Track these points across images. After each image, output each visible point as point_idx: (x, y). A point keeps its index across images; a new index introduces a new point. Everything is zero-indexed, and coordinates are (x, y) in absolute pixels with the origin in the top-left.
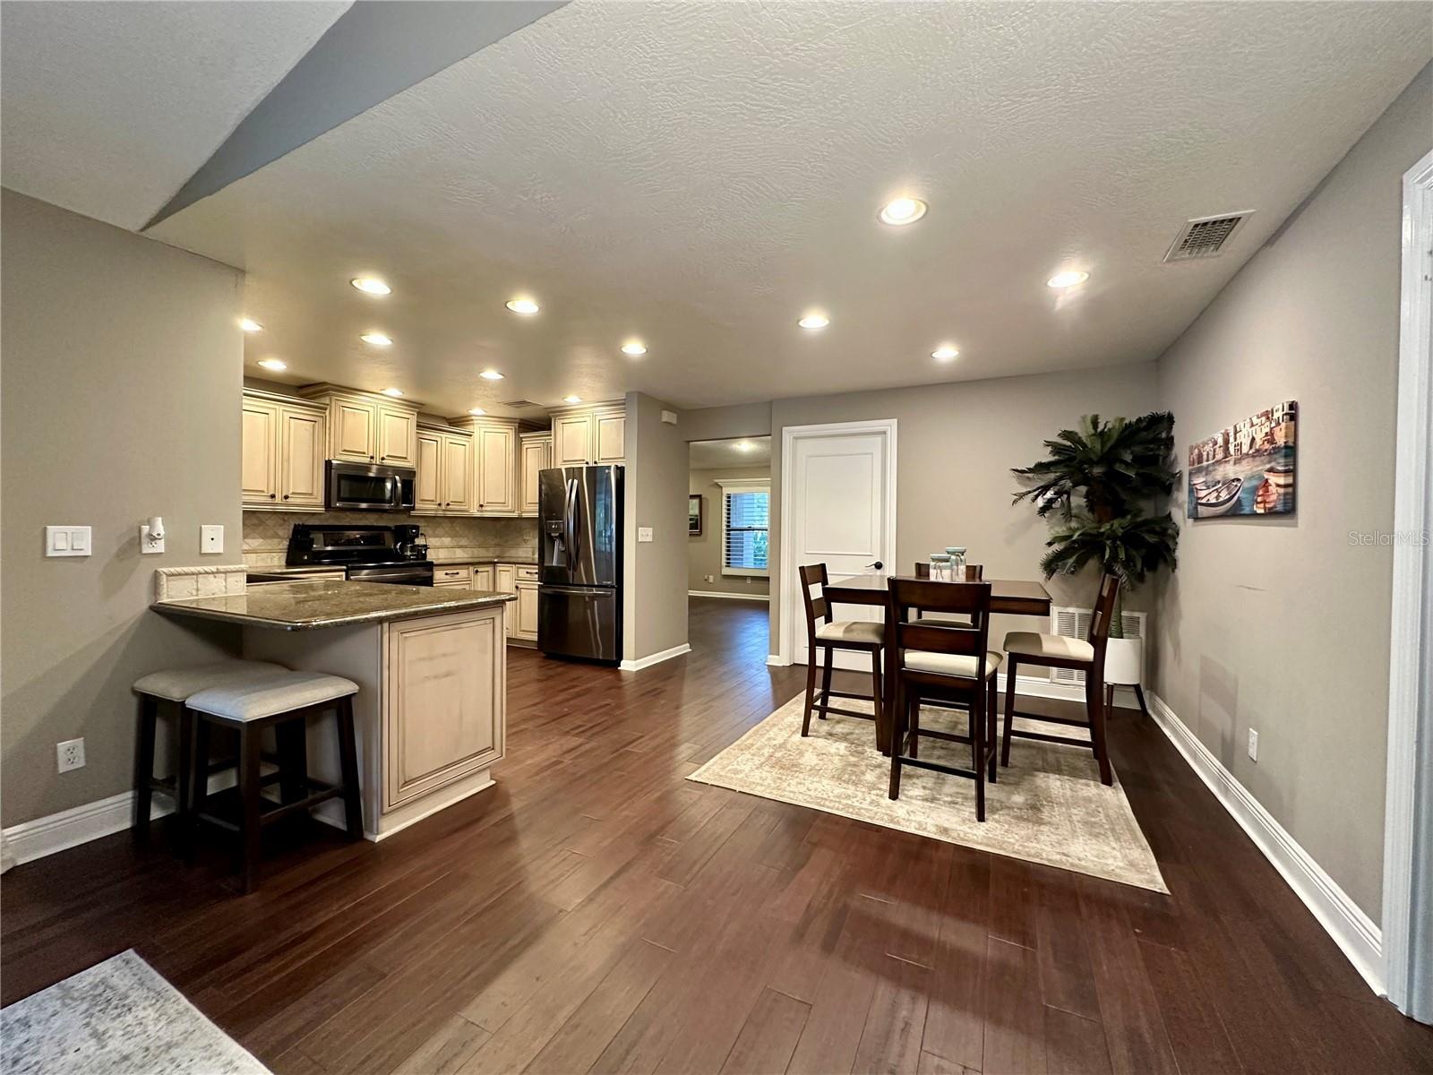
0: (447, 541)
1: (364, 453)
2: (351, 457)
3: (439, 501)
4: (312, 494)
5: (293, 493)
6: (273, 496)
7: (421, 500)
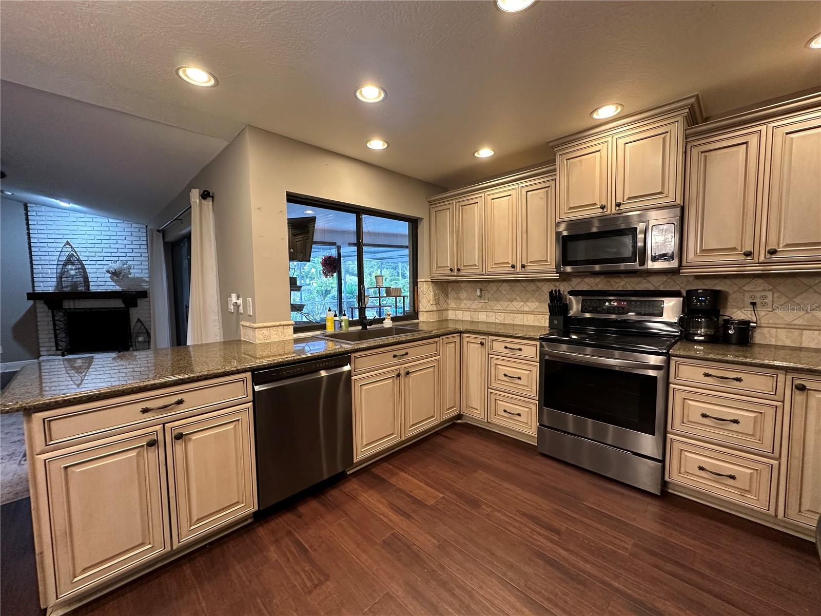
1: (595, 204)
2: (578, 214)
3: (748, 248)
4: (546, 261)
5: (530, 262)
6: (513, 267)
7: (703, 251)
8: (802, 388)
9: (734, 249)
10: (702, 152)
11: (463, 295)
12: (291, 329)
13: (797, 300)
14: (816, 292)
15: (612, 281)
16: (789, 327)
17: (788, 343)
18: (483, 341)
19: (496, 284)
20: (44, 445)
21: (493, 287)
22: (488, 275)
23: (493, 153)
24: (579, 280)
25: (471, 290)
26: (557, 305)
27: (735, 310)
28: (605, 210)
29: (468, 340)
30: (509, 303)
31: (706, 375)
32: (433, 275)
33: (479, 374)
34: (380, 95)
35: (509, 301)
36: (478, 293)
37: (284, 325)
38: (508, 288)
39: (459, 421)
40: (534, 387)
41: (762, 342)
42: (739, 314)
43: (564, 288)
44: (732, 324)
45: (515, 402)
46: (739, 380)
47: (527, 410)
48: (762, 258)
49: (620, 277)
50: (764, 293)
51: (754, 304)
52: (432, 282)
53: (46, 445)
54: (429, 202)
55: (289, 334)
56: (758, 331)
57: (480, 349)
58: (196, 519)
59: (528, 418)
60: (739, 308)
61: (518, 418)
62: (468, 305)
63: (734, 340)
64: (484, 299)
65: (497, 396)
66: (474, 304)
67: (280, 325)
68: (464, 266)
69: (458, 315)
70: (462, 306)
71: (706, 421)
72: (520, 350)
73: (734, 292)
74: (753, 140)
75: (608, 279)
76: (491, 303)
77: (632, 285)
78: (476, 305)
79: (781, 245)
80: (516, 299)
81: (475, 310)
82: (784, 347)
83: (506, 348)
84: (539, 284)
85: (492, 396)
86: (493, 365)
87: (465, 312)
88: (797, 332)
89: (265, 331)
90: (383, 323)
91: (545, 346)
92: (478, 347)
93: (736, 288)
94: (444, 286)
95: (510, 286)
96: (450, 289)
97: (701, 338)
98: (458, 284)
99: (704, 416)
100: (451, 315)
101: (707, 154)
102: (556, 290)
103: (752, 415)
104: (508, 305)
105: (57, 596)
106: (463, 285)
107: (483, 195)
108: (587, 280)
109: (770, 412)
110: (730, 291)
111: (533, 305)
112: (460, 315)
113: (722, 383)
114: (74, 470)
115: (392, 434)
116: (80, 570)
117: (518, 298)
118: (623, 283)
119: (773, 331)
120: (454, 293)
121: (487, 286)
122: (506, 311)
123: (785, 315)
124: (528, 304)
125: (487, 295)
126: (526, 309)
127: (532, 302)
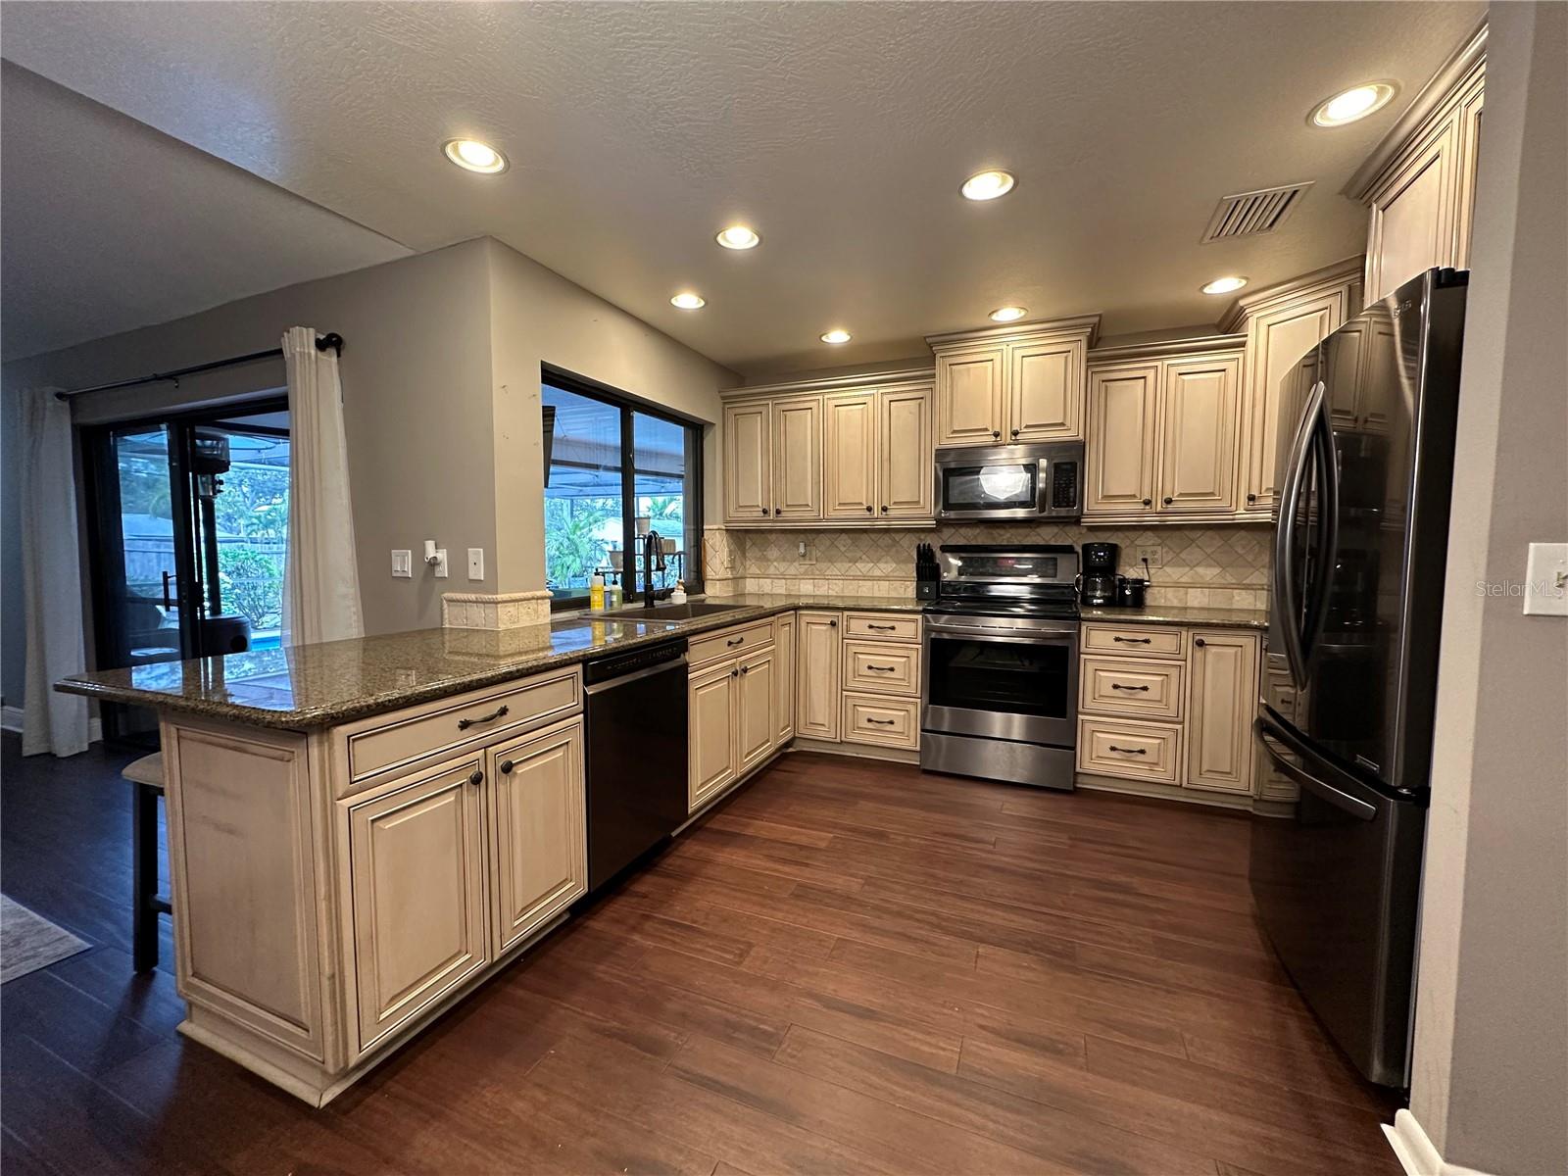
0: (1209, 573)
1: (986, 430)
2: (964, 440)
3: (1147, 496)
4: (918, 502)
5: (895, 503)
6: (869, 509)
7: (1105, 497)
8: (1201, 644)
9: (1134, 496)
10: (1103, 381)
11: (773, 553)
12: (547, 605)
13: (1183, 555)
14: (1198, 547)
15: (994, 532)
16: (1177, 585)
17: (1176, 603)
18: (835, 620)
19: (829, 535)
20: (349, 782)
21: (825, 540)
22: (828, 520)
23: (849, 337)
24: (953, 530)
25: (787, 545)
26: (927, 569)
27: (1127, 568)
28: (998, 439)
29: (809, 619)
30: (850, 564)
31: (1117, 639)
32: (729, 519)
33: (828, 671)
34: (753, 239)
35: (850, 562)
36: (802, 550)
37: (538, 599)
38: (849, 541)
39: (791, 750)
40: (914, 680)
41: (1153, 604)
42: (1131, 572)
43: (935, 542)
44: (1128, 583)
45: (888, 705)
46: (1147, 641)
47: (902, 713)
48: (1159, 509)
49: (1004, 528)
50: (1155, 548)
51: (1145, 560)
52: (727, 530)
53: (351, 783)
54: (723, 398)
55: (544, 613)
56: (1149, 590)
57: (828, 633)
58: (520, 909)
59: (904, 725)
60: (1132, 566)
61: (889, 727)
62: (782, 570)
63: (1129, 602)
64: (810, 560)
65: (856, 700)
66: (792, 568)
67: (533, 598)
68: (787, 506)
69: (763, 586)
70: (772, 570)
71: (1118, 693)
72: (893, 628)
73: (1127, 547)
74: (1150, 375)
75: (990, 531)
76: (823, 565)
77: (1019, 538)
78: (793, 569)
79: (1176, 495)
80: (861, 558)
81: (795, 578)
82: (1173, 608)
83: (871, 627)
84: (897, 537)
85: (849, 700)
86: (850, 654)
87: (776, 581)
88: (1182, 590)
89: (511, 608)
90: (670, 597)
91: (931, 619)
92: (827, 630)
93: (1128, 542)
94: (742, 537)
95: (852, 539)
96: (748, 544)
97: (1099, 601)
98: (763, 536)
99: (1116, 687)
100: (751, 586)
101: (1108, 384)
102: (924, 545)
103: (1159, 678)
104: (850, 567)
105: (360, 1046)
106: (773, 537)
107: (821, 397)
108: (963, 531)
109: (1174, 672)
110: (1123, 546)
111: (887, 567)
112: (767, 586)
113: (1133, 647)
114: (381, 825)
115: (727, 768)
116: (387, 1000)
117: (864, 557)
118: (1008, 535)
119: (1163, 590)
120: (757, 550)
121: (814, 540)
122: (845, 578)
123: (1174, 573)
124: (882, 565)
125: (815, 553)
126: (877, 573)
127: (886, 562)
